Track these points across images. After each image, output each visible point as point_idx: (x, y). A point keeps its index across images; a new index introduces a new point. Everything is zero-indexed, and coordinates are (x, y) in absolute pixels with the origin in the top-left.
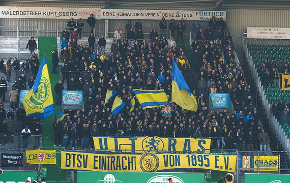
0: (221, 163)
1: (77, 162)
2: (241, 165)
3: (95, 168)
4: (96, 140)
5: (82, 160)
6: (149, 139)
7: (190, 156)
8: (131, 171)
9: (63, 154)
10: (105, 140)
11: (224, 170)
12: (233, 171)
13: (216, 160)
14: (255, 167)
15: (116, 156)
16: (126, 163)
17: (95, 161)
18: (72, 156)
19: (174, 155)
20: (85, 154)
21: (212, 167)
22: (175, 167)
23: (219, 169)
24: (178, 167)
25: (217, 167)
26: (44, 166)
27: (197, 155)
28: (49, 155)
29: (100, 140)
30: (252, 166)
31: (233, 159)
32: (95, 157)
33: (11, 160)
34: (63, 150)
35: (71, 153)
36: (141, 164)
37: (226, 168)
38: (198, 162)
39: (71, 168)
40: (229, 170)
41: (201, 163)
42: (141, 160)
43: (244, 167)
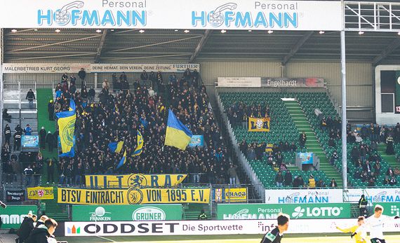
0: (197, 196)
1: (71, 197)
2: (214, 197)
3: (87, 202)
4: (88, 177)
5: (75, 195)
6: (134, 176)
7: (170, 190)
8: (118, 204)
9: (60, 190)
10: (96, 178)
11: (199, 202)
12: (207, 202)
13: (192, 194)
14: (227, 198)
15: (105, 191)
16: (114, 197)
17: (87, 196)
18: (67, 192)
19: (156, 190)
20: (79, 190)
21: (189, 200)
22: (157, 202)
23: (196, 202)
24: (159, 202)
25: (193, 200)
26: (43, 201)
27: (176, 190)
28: (47, 191)
29: (91, 178)
30: (223, 198)
31: (207, 192)
32: (87, 192)
33: (15, 196)
34: (59, 187)
35: (66, 189)
36: (128, 198)
37: (202, 200)
38: (177, 197)
39: (66, 202)
40: (203, 202)
41: (178, 198)
42: (128, 194)
43: (217, 198)
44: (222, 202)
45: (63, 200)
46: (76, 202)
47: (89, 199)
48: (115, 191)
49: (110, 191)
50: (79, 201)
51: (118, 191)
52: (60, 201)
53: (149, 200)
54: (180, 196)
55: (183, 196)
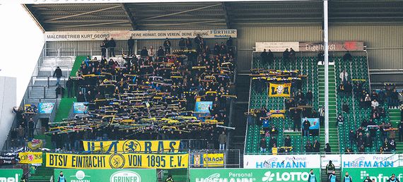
0: (175, 162)
1: (58, 161)
2: (192, 161)
3: (73, 166)
4: (85, 143)
5: (62, 160)
7: (151, 155)
8: (99, 168)
9: (48, 155)
10: (93, 144)
11: (178, 167)
12: (186, 167)
13: (171, 161)
14: (205, 163)
17: (73, 160)
18: (55, 157)
19: (137, 155)
20: (65, 155)
21: (168, 167)
22: (137, 166)
23: (174, 168)
24: (139, 166)
25: (171, 166)
27: (156, 156)
28: (36, 156)
29: (89, 144)
30: (201, 162)
31: (185, 158)
32: (73, 157)
33: (6, 160)
34: (48, 152)
35: (54, 154)
36: (110, 162)
37: (179, 165)
38: (156, 164)
39: (54, 166)
40: (182, 167)
42: (110, 159)
43: (195, 163)
44: (201, 167)
45: (51, 164)
46: (63, 166)
47: (75, 164)
48: (97, 156)
49: (92, 156)
50: (65, 165)
51: (100, 156)
52: (48, 165)
53: (130, 165)
54: (159, 163)
55: (162, 163)
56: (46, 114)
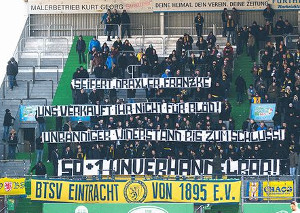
0: (221, 193)
1: (49, 191)
2: (247, 193)
3: (71, 198)
5: (54, 189)
7: (185, 183)
8: (111, 202)
9: (34, 182)
11: (225, 201)
12: (237, 200)
13: (215, 191)
14: (265, 195)
15: (94, 184)
16: (104, 193)
17: (71, 190)
18: (43, 185)
19: (165, 182)
20: (59, 182)
21: (210, 200)
22: (165, 200)
23: (220, 201)
24: (169, 200)
25: (216, 199)
26: (11, 197)
27: (193, 184)
28: (16, 184)
30: (260, 194)
31: (236, 186)
32: (71, 186)
34: (33, 178)
35: (42, 181)
36: (125, 195)
37: (228, 198)
38: (193, 195)
39: (42, 198)
40: (231, 200)
41: (196, 196)
42: (126, 188)
43: (251, 194)
44: (259, 201)
45: (37, 196)
46: (55, 199)
47: (73, 194)
48: (106, 183)
49: (99, 184)
50: (58, 197)
51: (110, 183)
52: (33, 197)
53: (155, 197)
54: (197, 193)
55: (202, 194)
56: (30, 123)
